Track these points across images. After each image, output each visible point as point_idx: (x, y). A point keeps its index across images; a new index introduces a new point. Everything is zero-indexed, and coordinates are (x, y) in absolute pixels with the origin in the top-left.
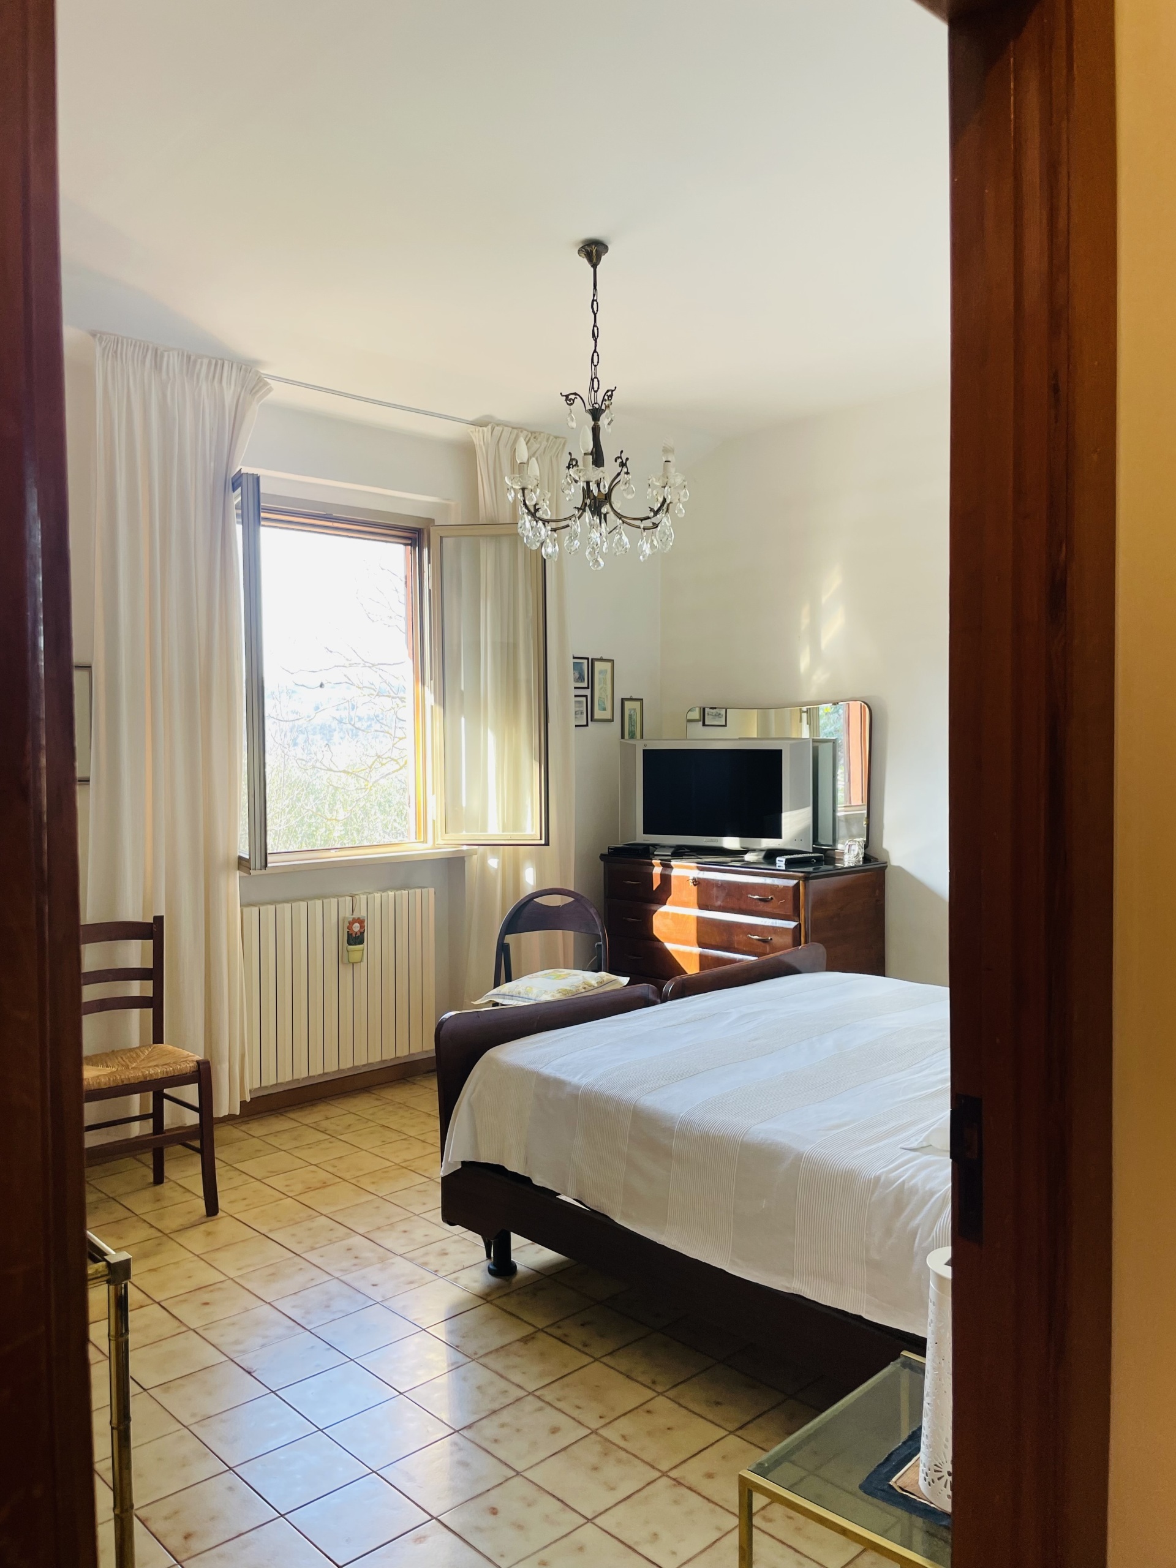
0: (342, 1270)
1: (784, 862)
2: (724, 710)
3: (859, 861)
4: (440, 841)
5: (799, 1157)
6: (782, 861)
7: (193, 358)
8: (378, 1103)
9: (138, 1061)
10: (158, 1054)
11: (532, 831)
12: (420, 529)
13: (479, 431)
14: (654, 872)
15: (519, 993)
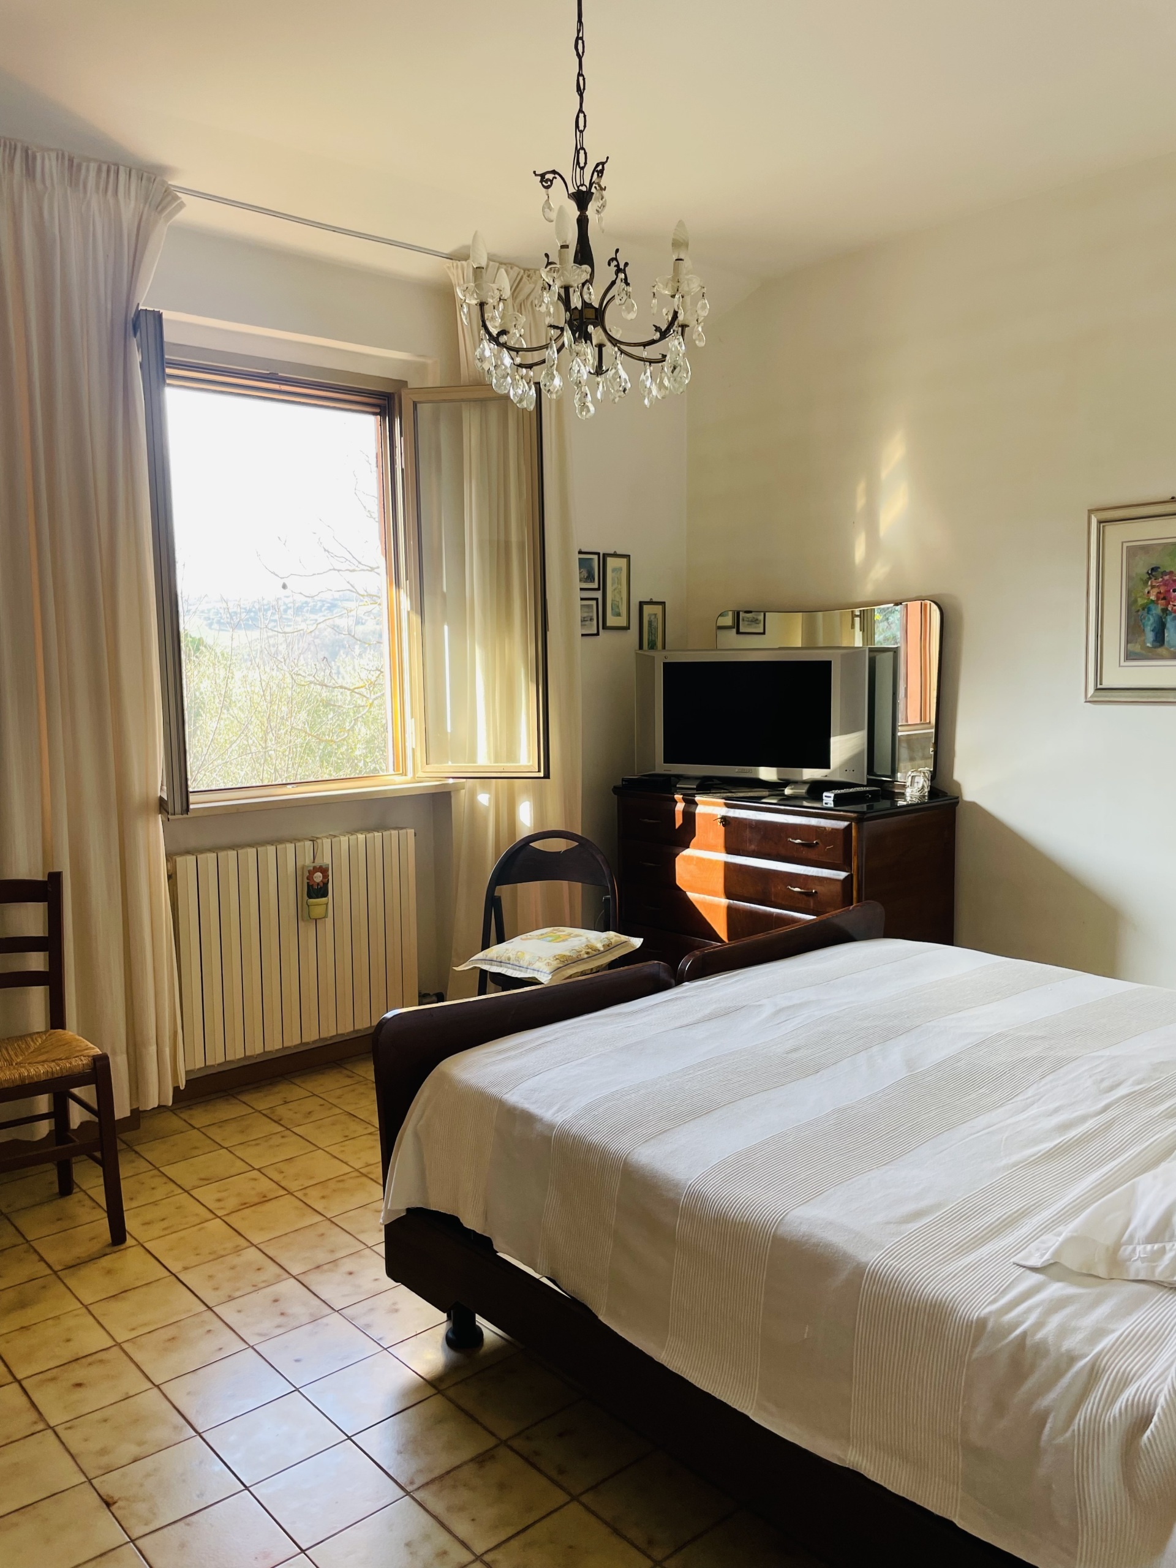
0: (260, 1335)
1: (832, 799)
2: (762, 614)
3: (924, 796)
4: (420, 774)
5: (859, 1271)
6: (830, 797)
7: (76, 161)
8: (349, 1081)
9: (26, 1054)
10: (52, 1045)
11: (529, 762)
12: (390, 394)
13: (457, 266)
14: (676, 809)
15: (509, 959)
